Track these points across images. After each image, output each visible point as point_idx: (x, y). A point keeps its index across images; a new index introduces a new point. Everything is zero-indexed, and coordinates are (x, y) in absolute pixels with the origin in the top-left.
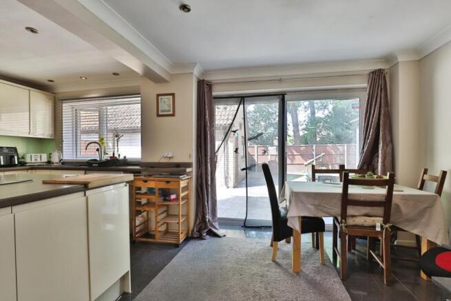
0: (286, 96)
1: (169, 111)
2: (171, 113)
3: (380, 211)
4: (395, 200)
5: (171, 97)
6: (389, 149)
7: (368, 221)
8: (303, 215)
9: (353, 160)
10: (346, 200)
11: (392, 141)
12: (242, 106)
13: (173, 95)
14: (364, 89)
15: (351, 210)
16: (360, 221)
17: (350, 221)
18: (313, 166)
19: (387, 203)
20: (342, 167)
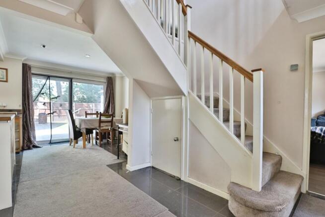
0: (73, 80)
1: (4, 79)
2: (5, 80)
3: (110, 124)
4: (114, 121)
5: (5, 71)
6: (113, 106)
7: (107, 128)
8: (87, 127)
9: (101, 109)
10: (100, 122)
11: (114, 103)
12: (48, 80)
13: (6, 70)
14: (105, 82)
15: (102, 125)
16: (105, 128)
17: (102, 128)
18: (86, 112)
19: (112, 122)
20: (97, 112)
